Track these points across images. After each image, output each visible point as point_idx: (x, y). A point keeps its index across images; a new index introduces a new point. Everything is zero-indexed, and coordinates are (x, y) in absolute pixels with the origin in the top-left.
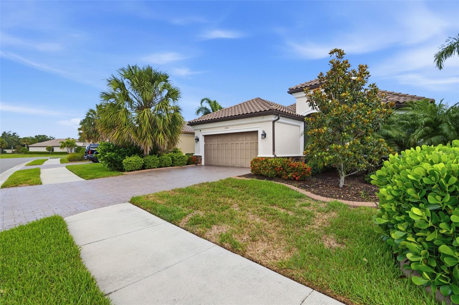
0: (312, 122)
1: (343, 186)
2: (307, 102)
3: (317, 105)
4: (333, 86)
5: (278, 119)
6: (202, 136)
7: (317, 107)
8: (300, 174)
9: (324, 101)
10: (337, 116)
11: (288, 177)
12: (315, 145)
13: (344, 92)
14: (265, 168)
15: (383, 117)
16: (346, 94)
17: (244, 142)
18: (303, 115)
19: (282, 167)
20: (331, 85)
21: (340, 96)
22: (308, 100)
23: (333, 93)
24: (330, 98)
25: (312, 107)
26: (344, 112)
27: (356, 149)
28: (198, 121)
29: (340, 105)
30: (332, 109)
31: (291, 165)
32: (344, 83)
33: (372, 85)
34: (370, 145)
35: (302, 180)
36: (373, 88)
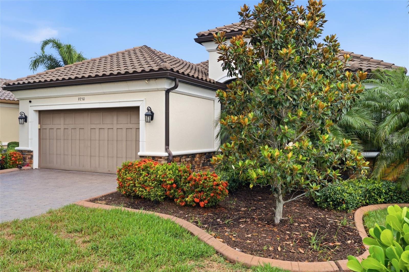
0: (228, 100)
1: (281, 221)
2: (219, 60)
3: (236, 69)
4: (265, 33)
5: (176, 87)
6: (34, 112)
7: (237, 72)
8: (207, 195)
9: (250, 61)
10: (272, 94)
11: (186, 202)
12: (233, 144)
13: (284, 47)
14: (143, 185)
15: (348, 99)
16: (288, 51)
17: (115, 127)
18: (219, 81)
19: (175, 182)
20: (263, 32)
21: (277, 54)
22: (220, 57)
23: (266, 47)
24: (261, 56)
25: (228, 70)
26: (284, 85)
27: (305, 158)
28: (24, 83)
29: (278, 70)
30: (264, 80)
31: (191, 179)
32: (284, 29)
33: (330, 37)
34: (327, 150)
35: (211, 207)
36: (331, 44)
